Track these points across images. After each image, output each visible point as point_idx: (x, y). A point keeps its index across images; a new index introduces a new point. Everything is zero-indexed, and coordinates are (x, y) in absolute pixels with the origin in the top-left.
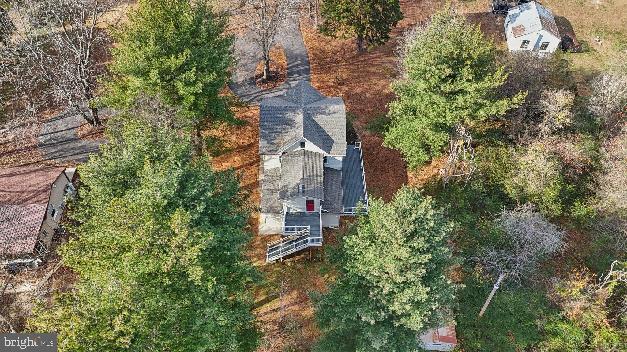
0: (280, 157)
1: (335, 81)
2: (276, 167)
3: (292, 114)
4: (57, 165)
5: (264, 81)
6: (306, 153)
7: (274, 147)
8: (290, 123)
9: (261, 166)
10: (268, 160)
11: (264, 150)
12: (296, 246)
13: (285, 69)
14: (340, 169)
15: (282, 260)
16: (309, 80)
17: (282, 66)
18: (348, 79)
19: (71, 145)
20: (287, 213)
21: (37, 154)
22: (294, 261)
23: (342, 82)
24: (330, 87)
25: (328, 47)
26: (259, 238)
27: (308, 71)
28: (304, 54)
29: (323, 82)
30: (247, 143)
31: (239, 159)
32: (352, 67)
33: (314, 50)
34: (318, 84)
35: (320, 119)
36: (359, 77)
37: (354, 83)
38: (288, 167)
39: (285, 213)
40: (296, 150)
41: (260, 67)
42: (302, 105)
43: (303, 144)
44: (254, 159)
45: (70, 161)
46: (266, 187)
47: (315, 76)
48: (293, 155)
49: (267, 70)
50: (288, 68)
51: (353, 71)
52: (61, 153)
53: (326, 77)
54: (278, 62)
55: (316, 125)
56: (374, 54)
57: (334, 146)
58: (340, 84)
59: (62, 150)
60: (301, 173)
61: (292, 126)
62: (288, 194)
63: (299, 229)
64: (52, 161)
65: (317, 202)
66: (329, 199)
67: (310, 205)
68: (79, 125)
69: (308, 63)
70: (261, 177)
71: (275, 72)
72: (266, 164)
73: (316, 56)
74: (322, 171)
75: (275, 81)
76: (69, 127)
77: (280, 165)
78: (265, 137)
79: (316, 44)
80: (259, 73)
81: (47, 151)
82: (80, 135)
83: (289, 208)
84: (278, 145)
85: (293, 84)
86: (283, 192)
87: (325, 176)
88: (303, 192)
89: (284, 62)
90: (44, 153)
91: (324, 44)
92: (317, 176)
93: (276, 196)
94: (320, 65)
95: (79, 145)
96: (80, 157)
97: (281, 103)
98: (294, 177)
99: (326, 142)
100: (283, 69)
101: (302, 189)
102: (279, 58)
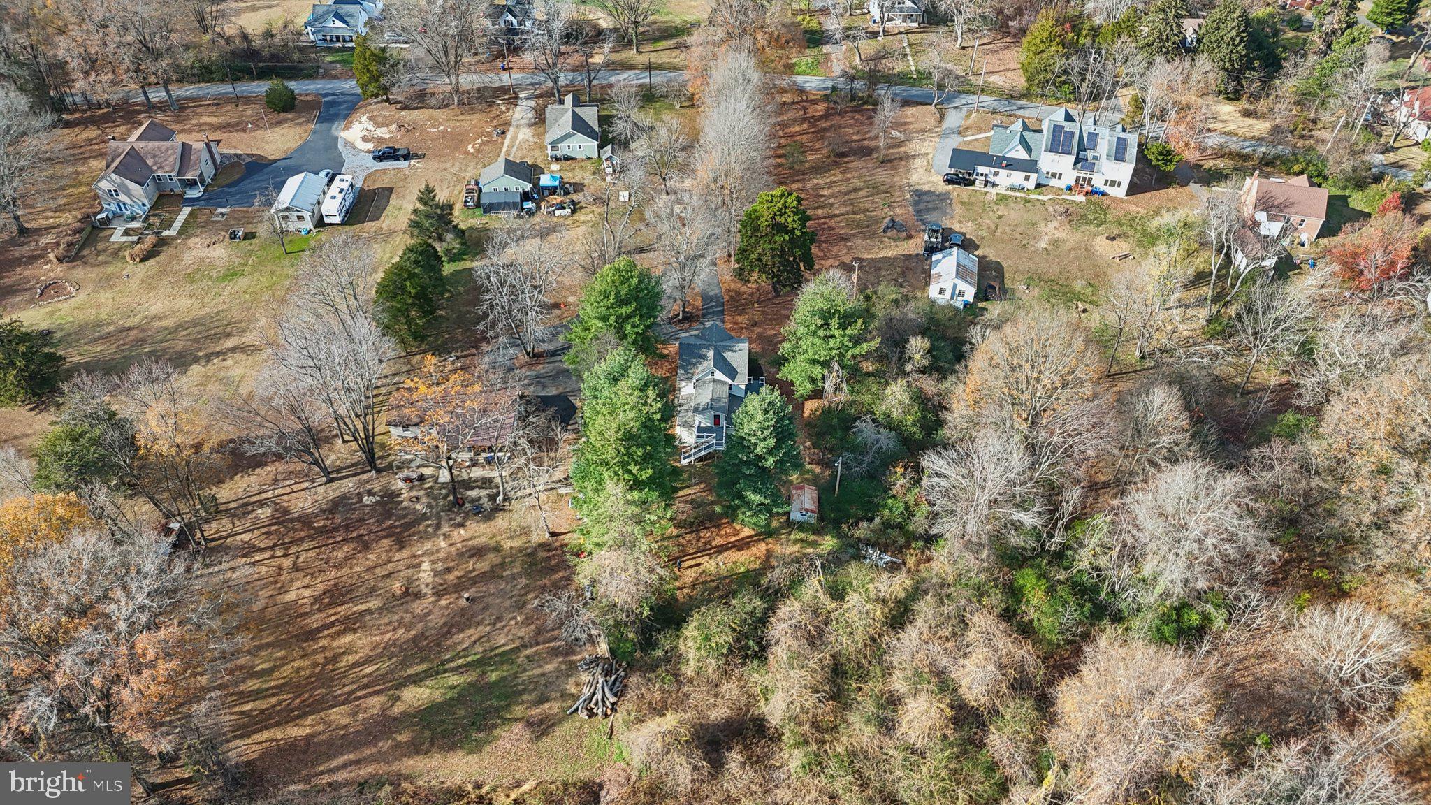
0: (694, 384)
1: (748, 322)
2: (690, 391)
3: (706, 350)
5: (680, 321)
6: (714, 381)
7: (690, 376)
8: (704, 357)
9: (678, 392)
10: (684, 386)
11: (682, 378)
12: (705, 450)
13: (700, 310)
14: (743, 396)
15: (693, 462)
16: (723, 321)
17: (697, 307)
18: (761, 321)
20: (699, 427)
22: (703, 462)
23: (755, 324)
24: (742, 328)
25: (744, 289)
27: (722, 312)
28: (719, 295)
29: (736, 323)
32: (765, 309)
33: (729, 291)
34: (731, 326)
35: (728, 355)
36: (771, 320)
37: (766, 325)
38: (700, 391)
39: (697, 427)
40: (707, 378)
41: (675, 307)
42: (714, 343)
43: (712, 374)
44: (673, 386)
46: (682, 407)
47: (729, 317)
48: (704, 383)
49: (684, 311)
50: (703, 309)
51: (765, 313)
53: (740, 319)
54: (693, 303)
55: (725, 359)
56: (788, 297)
57: (738, 377)
58: (752, 326)
60: (711, 395)
61: (704, 360)
62: (700, 411)
63: (707, 437)
65: (722, 416)
67: (717, 419)
68: (515, 357)
69: (723, 304)
70: (677, 402)
71: (691, 313)
72: (682, 389)
73: (731, 297)
74: (728, 395)
75: (691, 321)
77: (693, 391)
78: (683, 367)
79: (732, 286)
80: (676, 313)
82: (517, 365)
83: (700, 423)
84: (693, 374)
85: (708, 325)
86: (696, 409)
87: (730, 399)
88: (712, 409)
89: (699, 303)
91: (739, 285)
92: (723, 398)
93: (690, 414)
94: (734, 307)
97: (698, 342)
98: (705, 397)
99: (732, 373)
100: (698, 309)
101: (710, 407)
102: (695, 299)
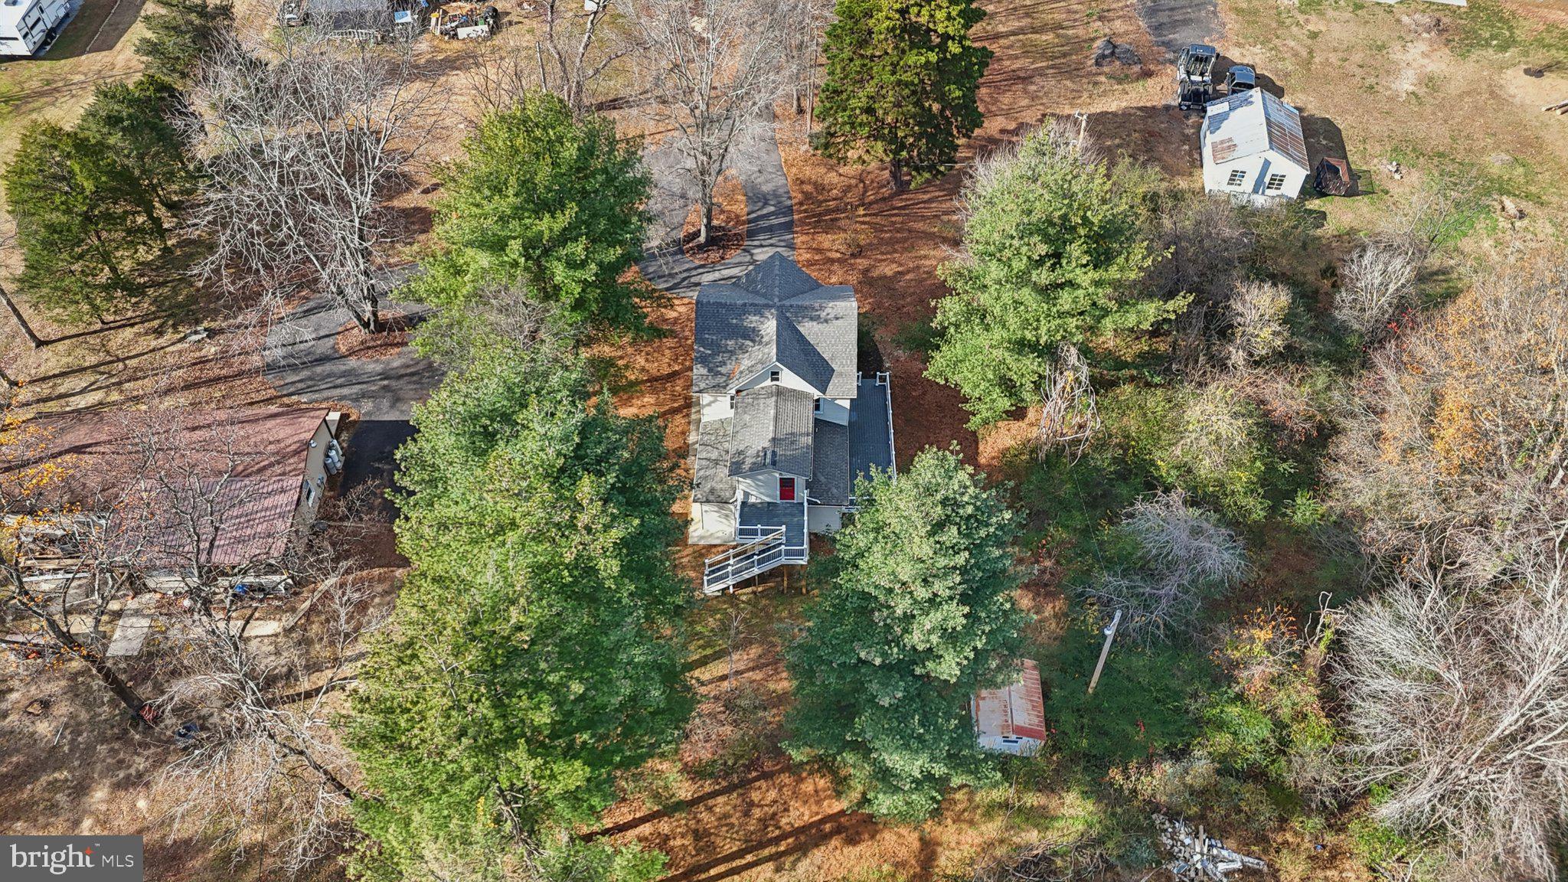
0: (732, 398)
1: (843, 248)
2: (723, 417)
3: (757, 318)
4: (304, 406)
5: (700, 247)
6: (780, 393)
7: (721, 380)
8: (752, 335)
9: (693, 417)
10: (709, 405)
11: (702, 385)
12: (760, 562)
13: (744, 223)
14: (845, 423)
15: (731, 590)
16: (792, 247)
17: (737, 216)
18: (870, 244)
19: (328, 367)
20: (744, 504)
21: (264, 384)
22: (754, 593)
23: (859, 252)
24: (832, 261)
25: (832, 178)
26: (689, 551)
27: (788, 227)
28: (781, 191)
29: (819, 251)
30: (666, 371)
31: (652, 401)
32: (878, 219)
33: (802, 182)
34: (808, 256)
35: (808, 329)
36: (892, 242)
37: (882, 253)
38: (747, 417)
39: (739, 503)
40: (763, 385)
41: (692, 218)
42: (776, 300)
43: (775, 375)
44: (681, 402)
45: (327, 399)
46: (704, 455)
47: (804, 238)
48: (757, 396)
49: (708, 226)
50: (749, 222)
51: (878, 229)
52: (310, 383)
53: (826, 240)
54: (729, 208)
55: (801, 339)
56: (925, 193)
57: (834, 380)
58: (853, 255)
59: (310, 378)
60: (771, 428)
61: (753, 341)
62: (746, 467)
63: (765, 533)
64: (295, 398)
65: (800, 482)
66: (822, 479)
67: (787, 488)
68: (340, 329)
69: (790, 210)
70: (692, 438)
71: (723, 229)
72: (705, 411)
73: (807, 196)
74: (811, 425)
75: (723, 247)
76: (322, 333)
77: (731, 413)
78: (703, 360)
79: (808, 172)
80: (692, 230)
81: (283, 378)
82: (343, 349)
83: (746, 494)
84: (729, 376)
85: (760, 255)
86: (737, 463)
87: (817, 436)
88: (774, 463)
89: (740, 208)
90: (277, 383)
91: (823, 170)
92: (801, 435)
93: (723, 472)
94: (814, 216)
95: (343, 368)
96: (345, 391)
97: (739, 299)
98: (758, 437)
99: (819, 371)
100: (738, 222)
101: (771, 460)
102: (732, 201)
